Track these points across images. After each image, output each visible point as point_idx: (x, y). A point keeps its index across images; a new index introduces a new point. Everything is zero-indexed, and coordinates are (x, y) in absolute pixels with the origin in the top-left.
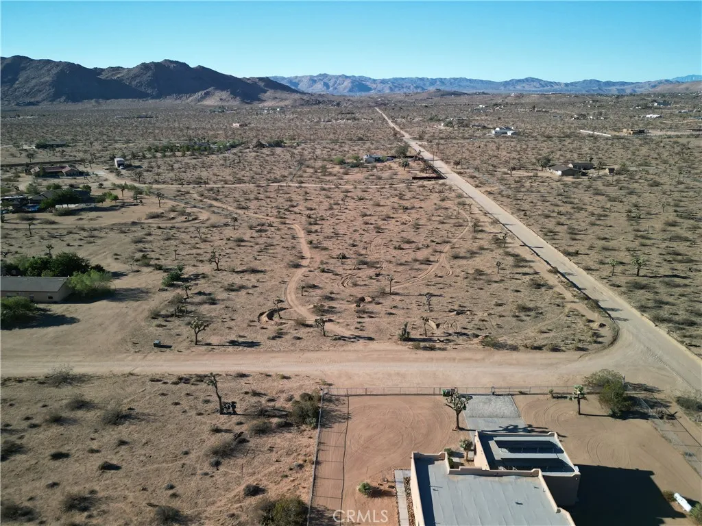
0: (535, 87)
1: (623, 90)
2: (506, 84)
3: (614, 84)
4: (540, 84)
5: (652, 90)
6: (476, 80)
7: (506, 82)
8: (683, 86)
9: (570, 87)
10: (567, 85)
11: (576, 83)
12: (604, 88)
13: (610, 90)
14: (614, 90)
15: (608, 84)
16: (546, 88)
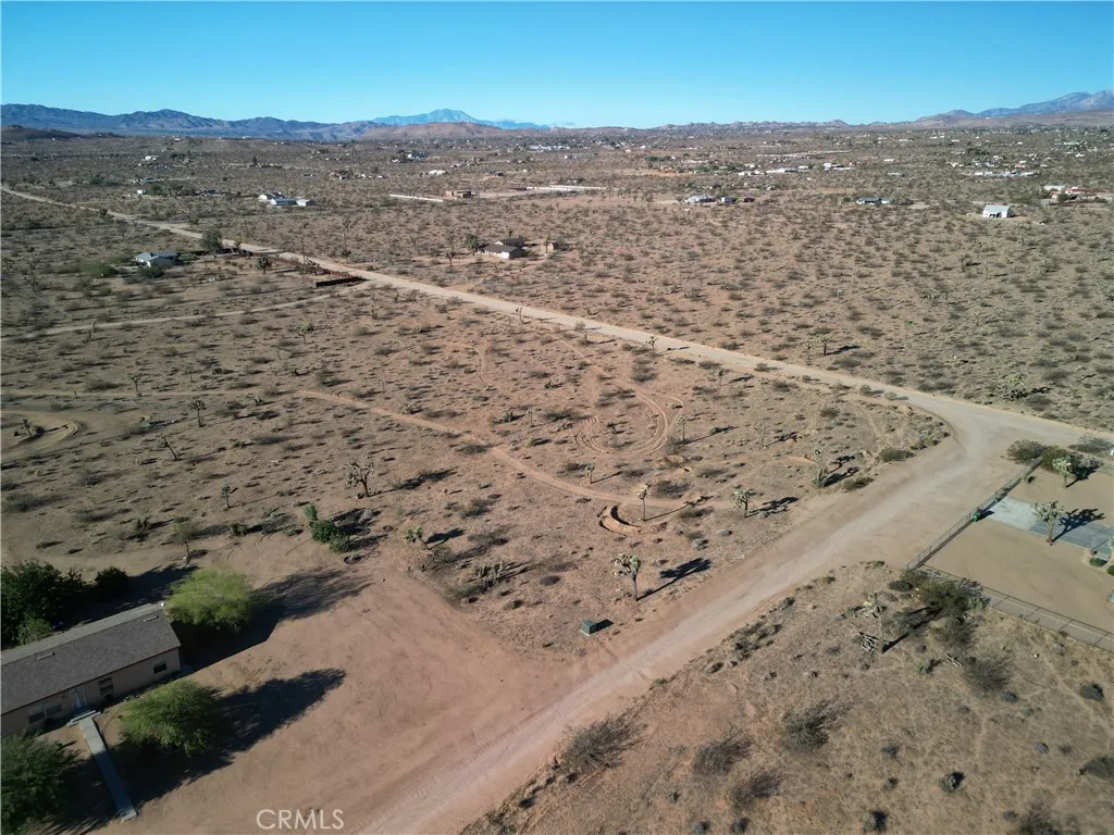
0: (181, 125)
1: (318, 134)
2: (127, 118)
3: (302, 125)
4: (189, 121)
5: (354, 136)
6: (65, 111)
7: (126, 115)
8: (399, 131)
9: (239, 129)
10: (232, 124)
11: (246, 122)
12: (292, 131)
13: (301, 134)
14: (306, 133)
15: (293, 124)
16: (200, 128)
